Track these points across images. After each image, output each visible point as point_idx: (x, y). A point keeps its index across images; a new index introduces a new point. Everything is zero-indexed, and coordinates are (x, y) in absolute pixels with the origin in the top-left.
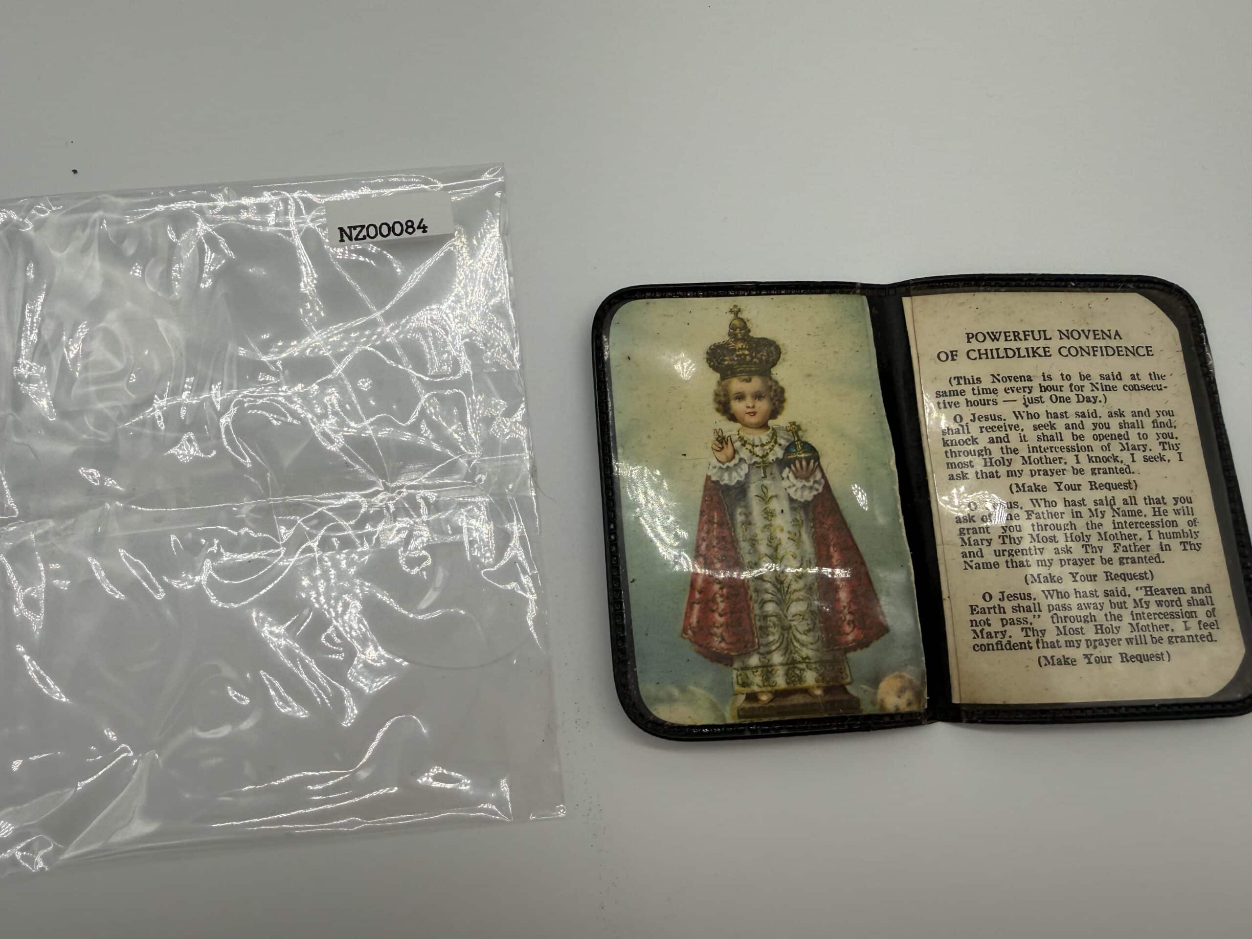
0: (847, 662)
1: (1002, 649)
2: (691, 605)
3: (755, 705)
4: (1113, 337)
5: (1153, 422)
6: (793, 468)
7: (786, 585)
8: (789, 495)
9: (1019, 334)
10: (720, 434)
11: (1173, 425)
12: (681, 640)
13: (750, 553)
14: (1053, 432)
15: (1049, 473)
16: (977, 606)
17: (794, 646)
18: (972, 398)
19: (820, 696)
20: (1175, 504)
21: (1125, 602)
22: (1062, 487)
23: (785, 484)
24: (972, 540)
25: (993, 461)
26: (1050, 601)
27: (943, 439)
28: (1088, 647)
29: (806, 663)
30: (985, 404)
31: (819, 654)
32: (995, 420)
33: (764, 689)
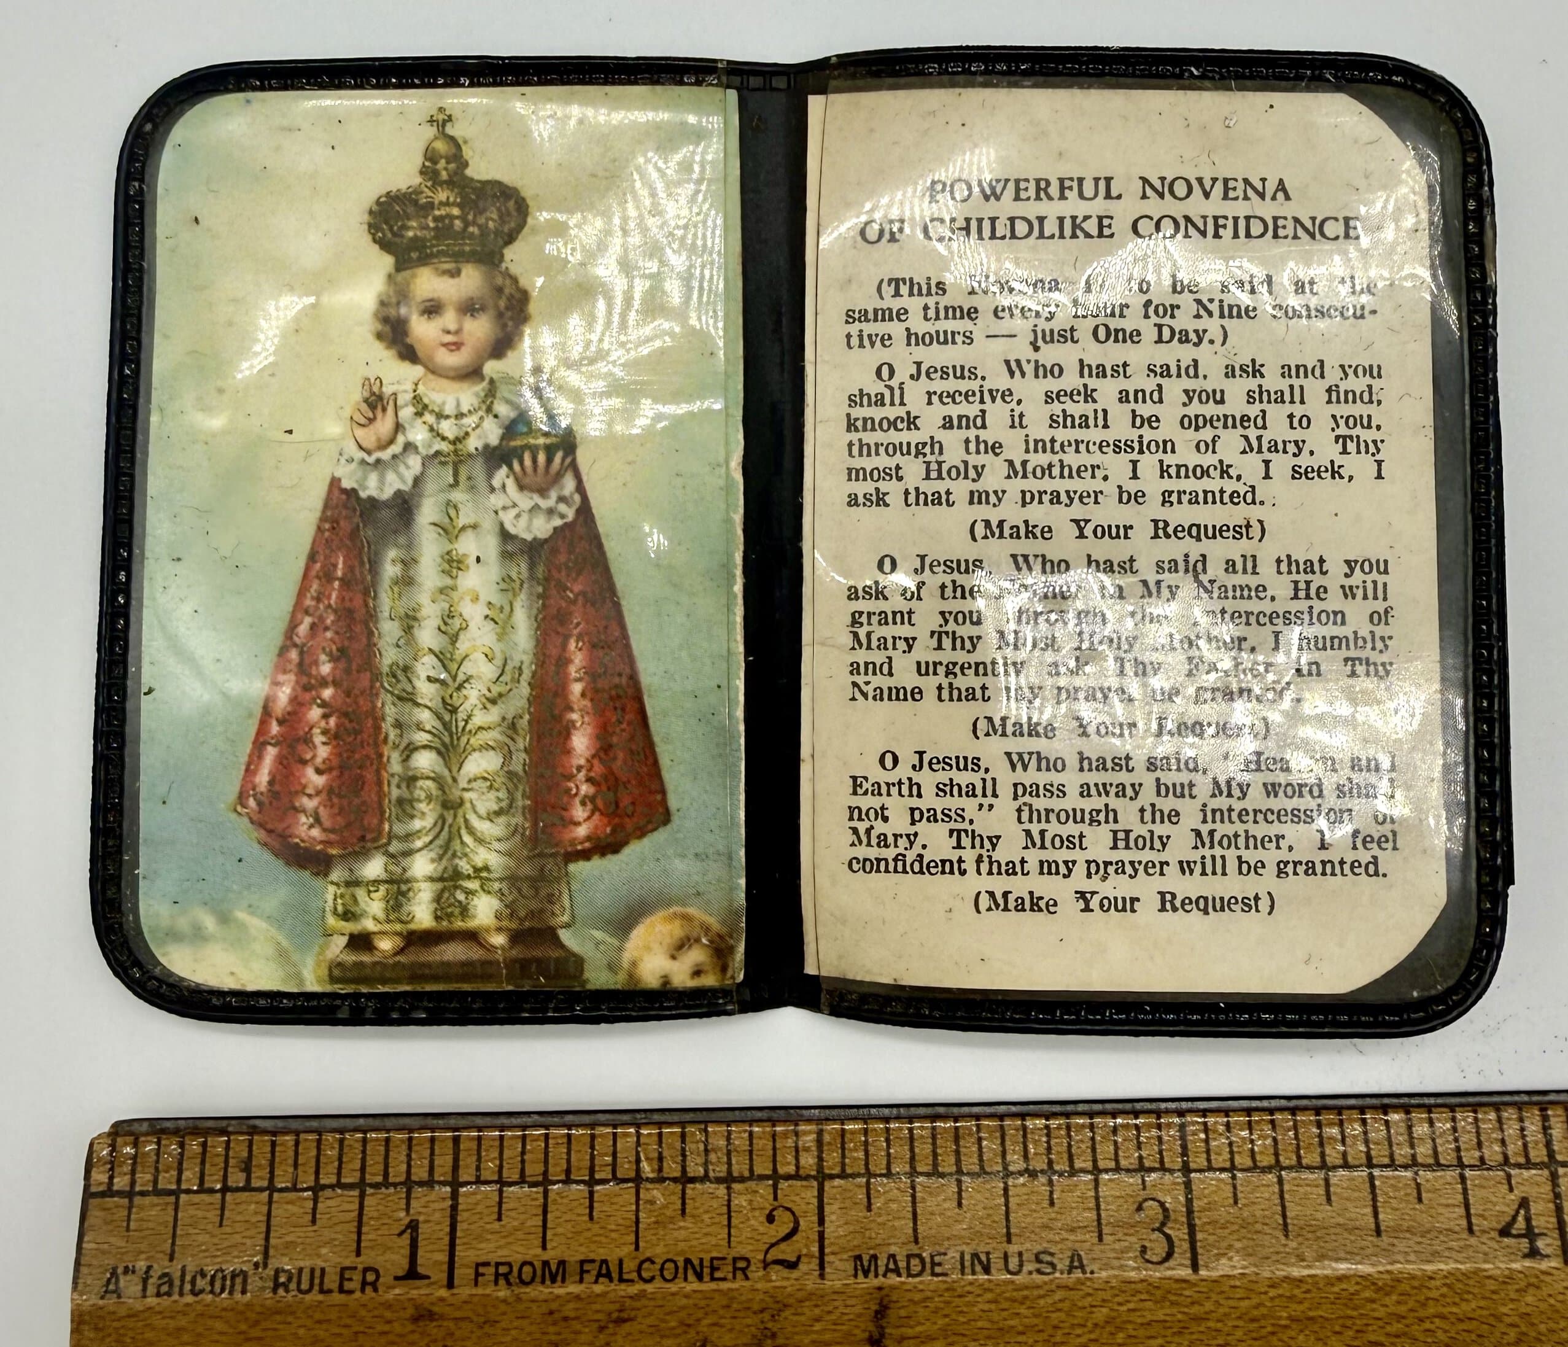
0: (568, 883)
1: (905, 871)
2: (259, 746)
3: (366, 958)
4: (1269, 194)
5: (1329, 391)
6: (516, 466)
7: (461, 715)
8: (502, 525)
9: (1048, 183)
10: (376, 389)
11: (1375, 398)
12: (234, 816)
13: (398, 646)
14: (1088, 409)
15: (1064, 498)
16: (866, 778)
17: (462, 843)
18: (919, 326)
19: (503, 948)
20: (1346, 575)
21: (1191, 785)
22: (1088, 531)
23: (496, 500)
24: (874, 638)
25: (945, 467)
26: (1020, 776)
27: (848, 415)
28: (1089, 876)
29: (481, 878)
30: (946, 342)
31: (512, 863)
32: (963, 377)
33: (387, 927)
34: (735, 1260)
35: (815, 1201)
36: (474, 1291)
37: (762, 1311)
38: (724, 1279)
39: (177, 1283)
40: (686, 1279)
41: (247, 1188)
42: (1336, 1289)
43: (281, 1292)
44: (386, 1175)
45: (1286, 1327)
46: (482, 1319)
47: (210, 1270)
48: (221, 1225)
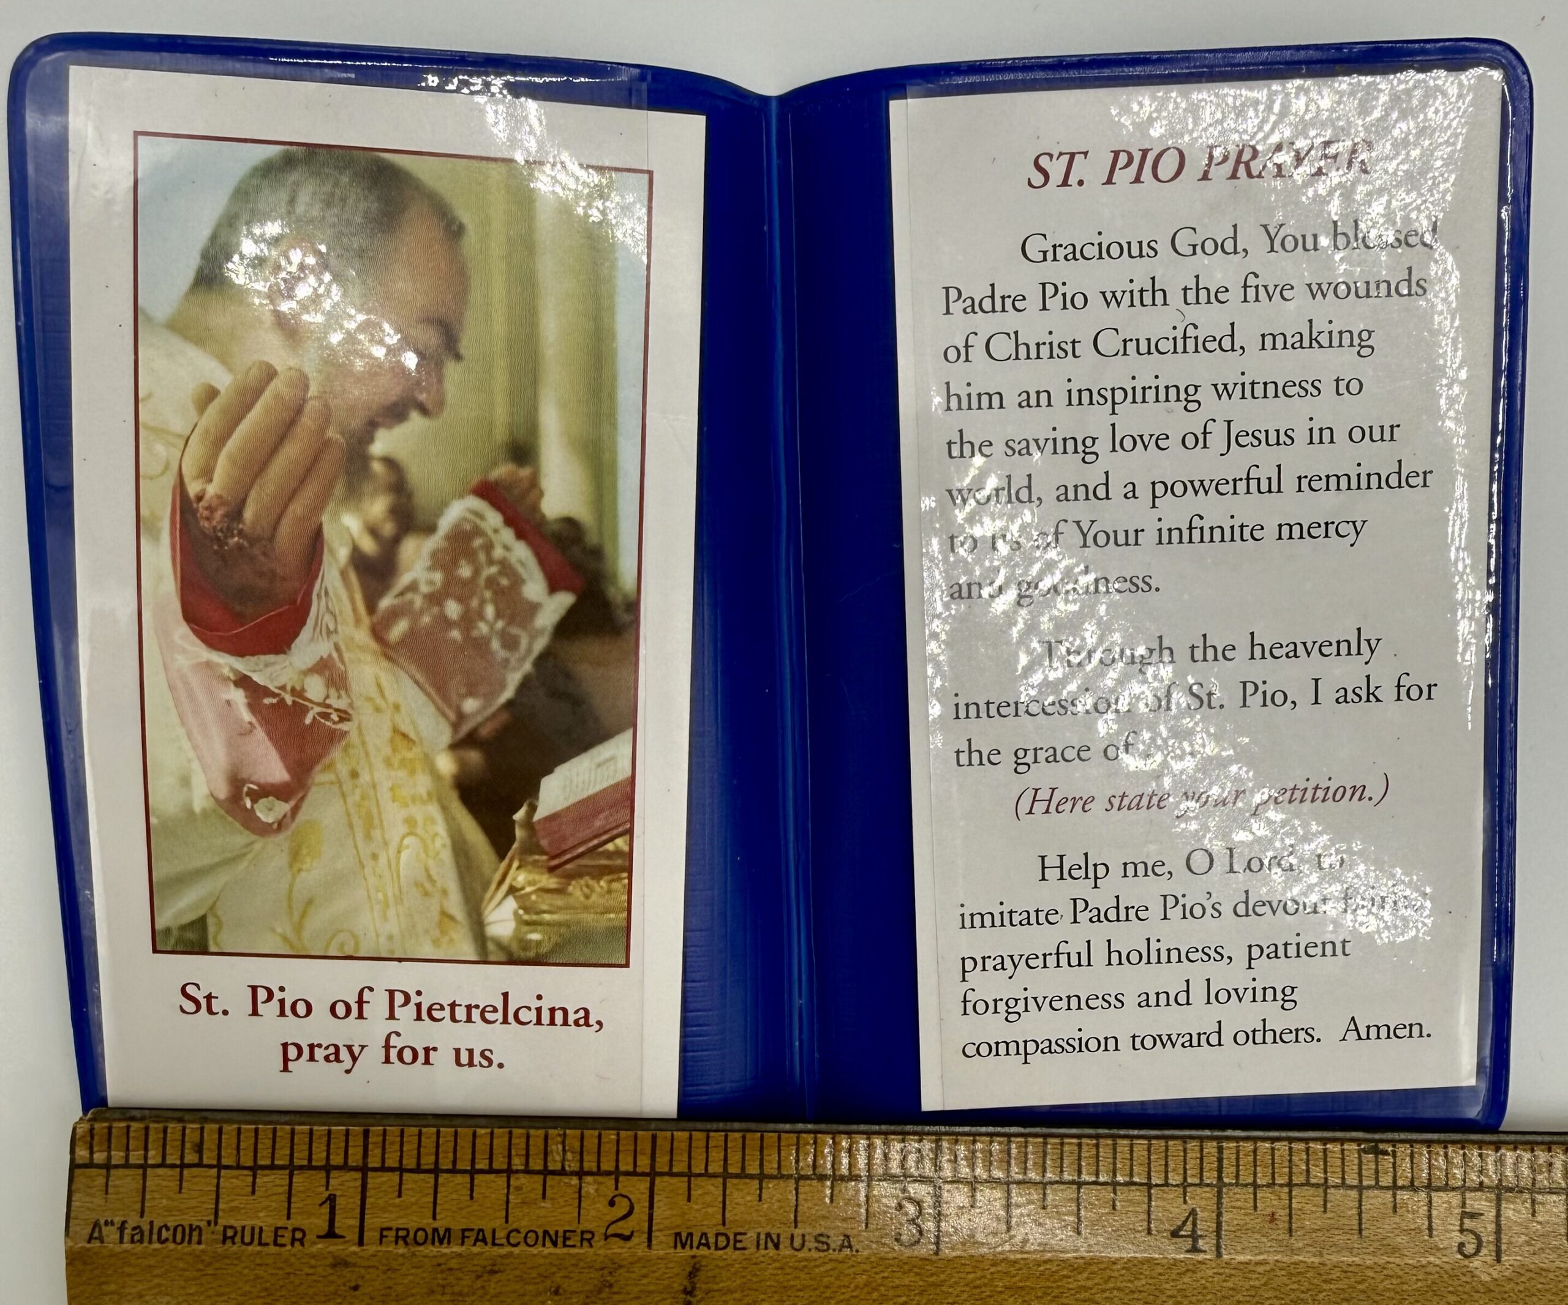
34: (583, 1233)
35: (647, 1192)
36: (379, 1248)
37: (603, 1269)
38: (574, 1246)
39: (147, 1234)
40: (544, 1245)
41: (200, 1165)
42: (1042, 1268)
43: (229, 1243)
44: (310, 1160)
45: (1001, 1292)
46: (385, 1268)
47: (171, 1225)
48: (180, 1192)
